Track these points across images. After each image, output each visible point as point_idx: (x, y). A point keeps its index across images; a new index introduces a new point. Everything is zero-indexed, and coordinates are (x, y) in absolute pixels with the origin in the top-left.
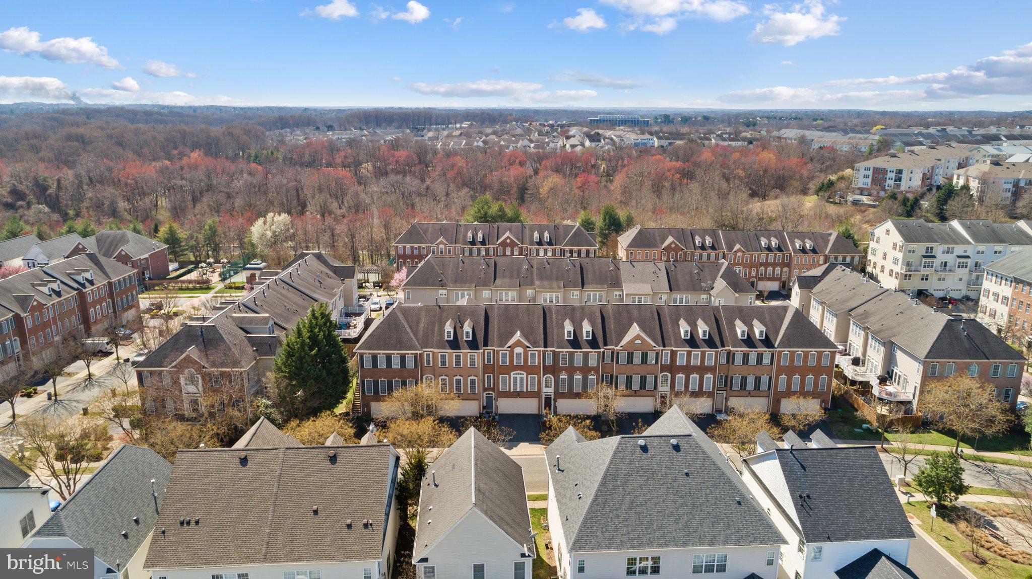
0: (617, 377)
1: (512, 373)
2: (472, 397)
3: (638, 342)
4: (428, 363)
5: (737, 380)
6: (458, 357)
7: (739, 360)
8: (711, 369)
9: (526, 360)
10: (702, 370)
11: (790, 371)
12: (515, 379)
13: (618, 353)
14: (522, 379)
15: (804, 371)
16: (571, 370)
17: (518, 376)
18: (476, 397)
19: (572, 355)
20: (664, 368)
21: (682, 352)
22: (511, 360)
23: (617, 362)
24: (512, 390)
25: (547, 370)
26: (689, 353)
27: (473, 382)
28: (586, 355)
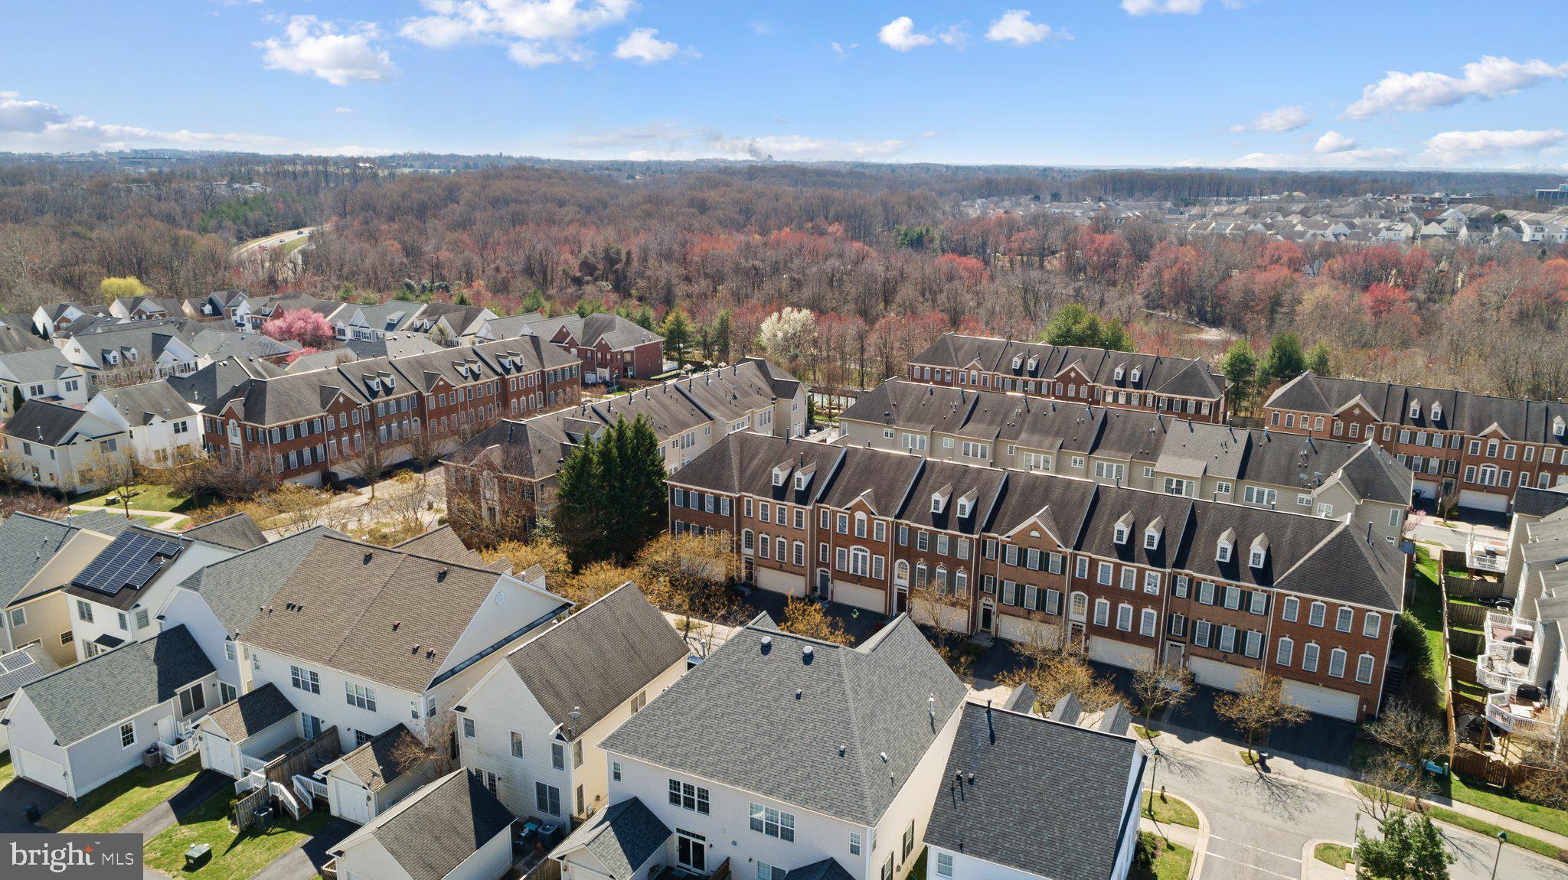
0: (1002, 583)
1: (852, 548)
2: (797, 569)
3: (1035, 534)
4: (749, 513)
5: (1203, 627)
6: (782, 510)
7: (1207, 596)
8: (1153, 601)
9: (870, 532)
10: (1140, 599)
11: (1302, 632)
12: (856, 556)
13: (1004, 547)
14: (864, 557)
15: (1328, 638)
16: (933, 559)
17: (860, 554)
18: (802, 572)
19: (933, 536)
20: (1076, 584)
21: (1107, 563)
22: (851, 529)
23: (1003, 560)
24: (851, 572)
25: (899, 552)
26: (1117, 568)
27: (799, 548)
28: (953, 540)
